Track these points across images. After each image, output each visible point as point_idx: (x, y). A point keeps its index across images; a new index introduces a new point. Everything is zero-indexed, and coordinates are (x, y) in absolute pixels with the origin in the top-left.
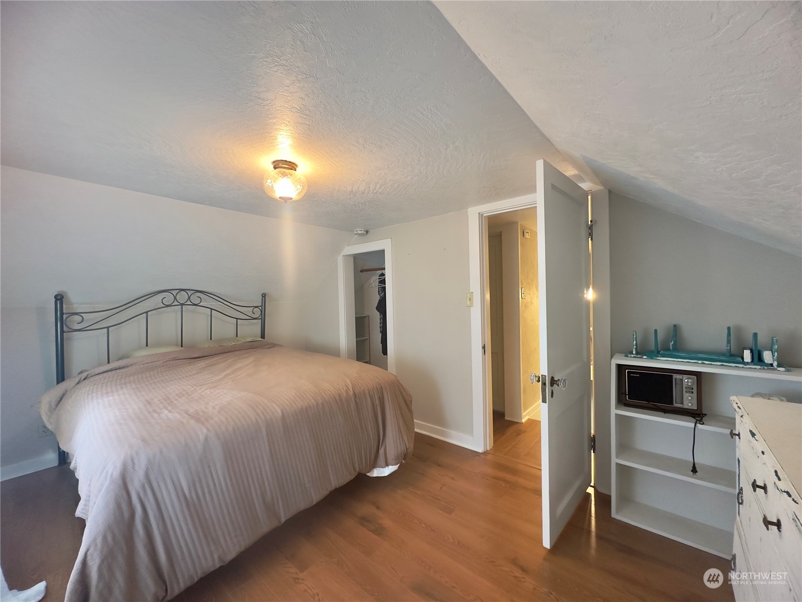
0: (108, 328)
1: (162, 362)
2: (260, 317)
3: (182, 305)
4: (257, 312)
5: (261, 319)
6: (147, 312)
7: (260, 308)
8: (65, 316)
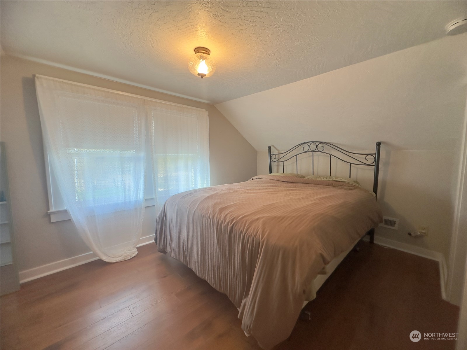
0: (283, 162)
1: (269, 179)
2: (374, 164)
3: (313, 151)
4: (371, 160)
5: (375, 165)
6: (297, 155)
7: (374, 155)
8: (271, 155)
